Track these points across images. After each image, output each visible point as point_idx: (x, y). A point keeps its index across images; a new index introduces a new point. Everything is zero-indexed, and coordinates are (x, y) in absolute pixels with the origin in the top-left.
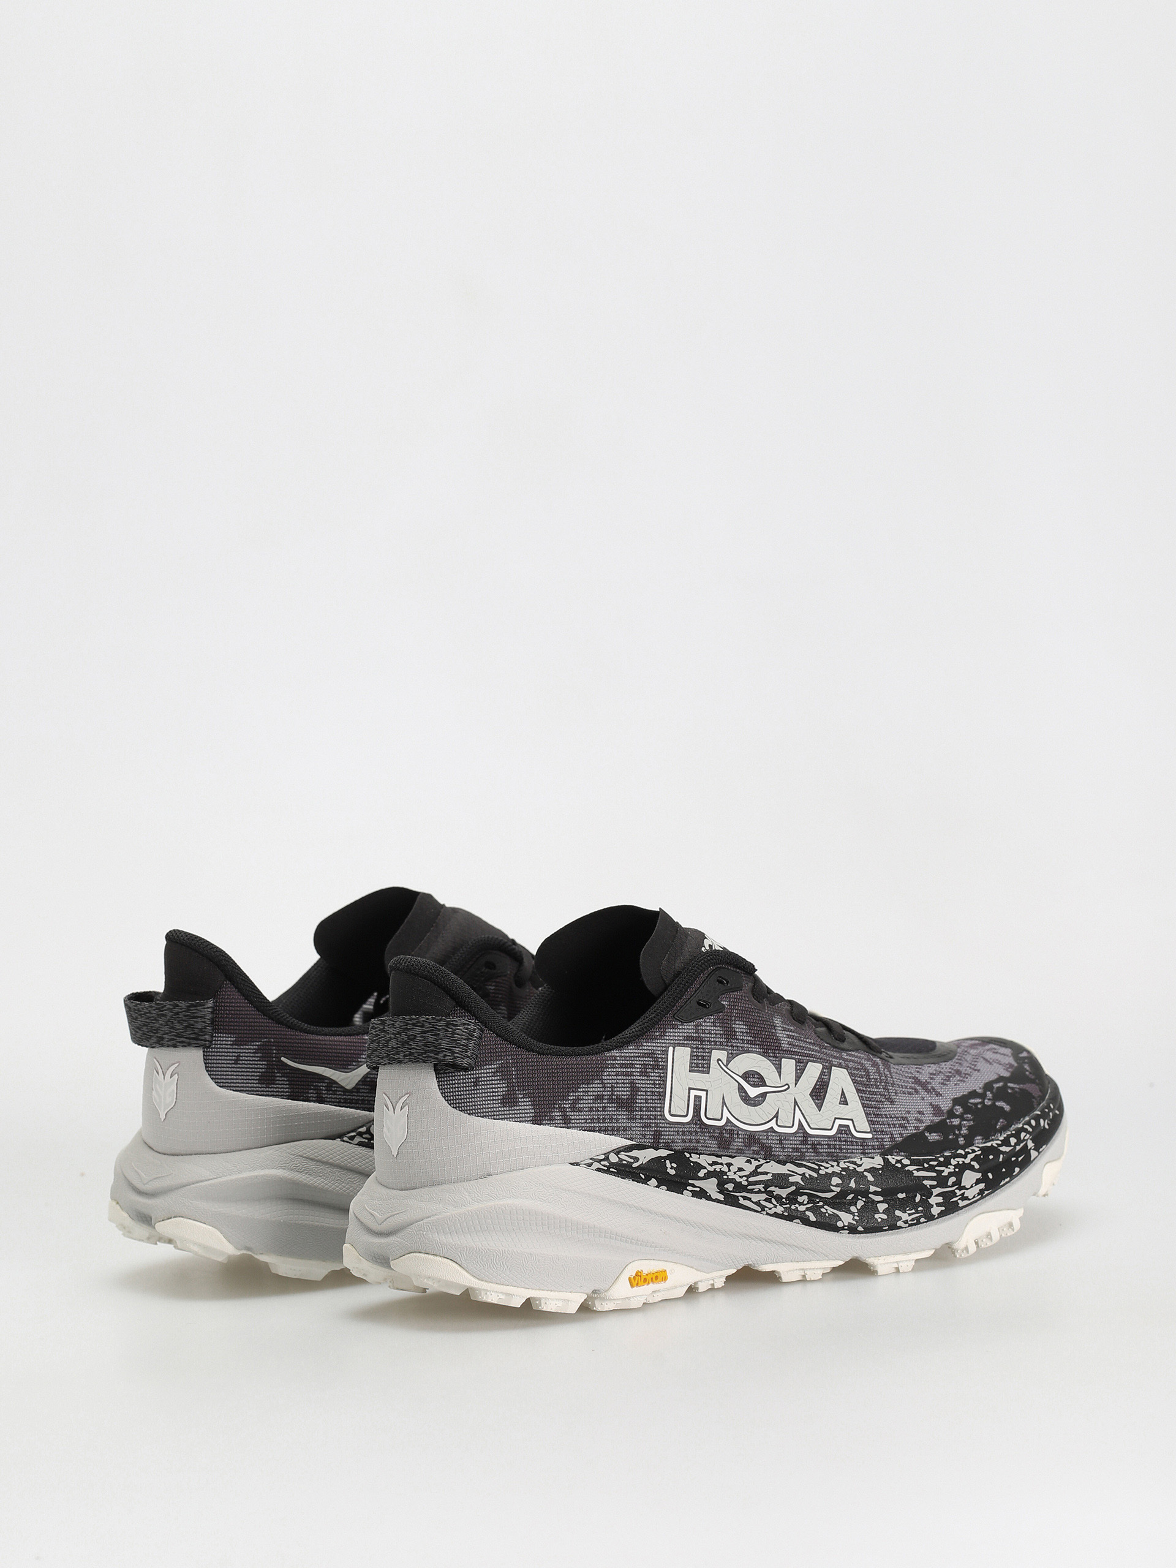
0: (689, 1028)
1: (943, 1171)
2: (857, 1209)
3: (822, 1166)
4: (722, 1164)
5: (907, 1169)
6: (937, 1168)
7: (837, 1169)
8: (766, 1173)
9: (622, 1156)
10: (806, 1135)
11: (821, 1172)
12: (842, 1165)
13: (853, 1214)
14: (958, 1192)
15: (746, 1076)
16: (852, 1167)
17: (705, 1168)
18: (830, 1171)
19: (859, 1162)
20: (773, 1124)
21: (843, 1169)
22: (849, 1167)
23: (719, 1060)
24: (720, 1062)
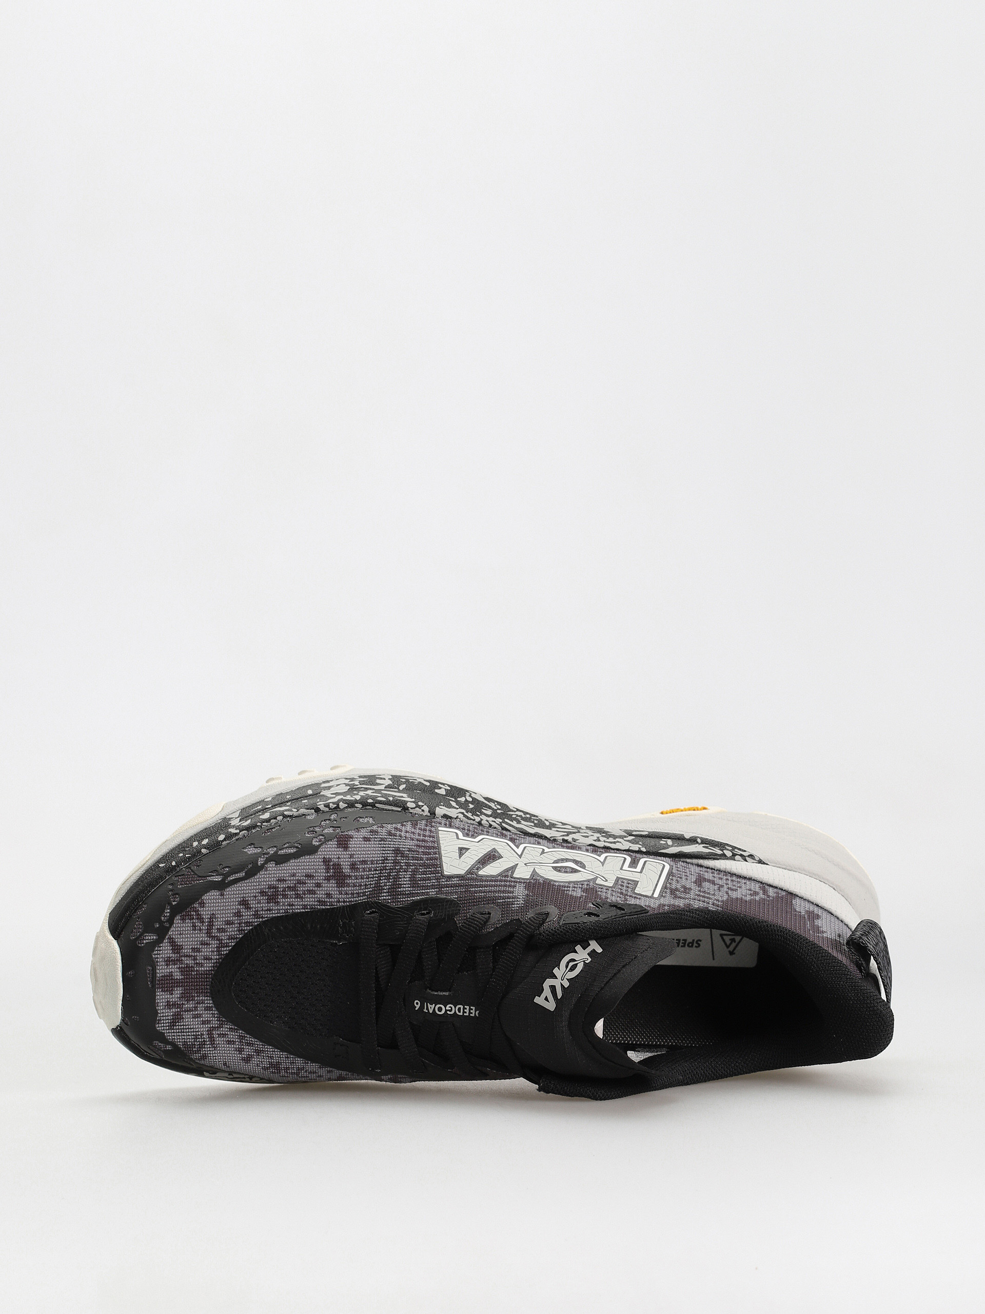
0: (632, 901)
1: (372, 793)
2: (465, 797)
3: (497, 824)
4: (604, 841)
5: (414, 800)
6: (380, 795)
7: (483, 817)
8: (557, 831)
9: (720, 852)
10: (512, 840)
11: (501, 821)
12: (478, 819)
13: (470, 796)
14: (356, 783)
15: (574, 871)
16: (469, 815)
17: (625, 840)
18: (491, 819)
19: (461, 816)
20: (546, 850)
21: (478, 816)
22: (472, 816)
23: (606, 881)
24: (605, 880)
